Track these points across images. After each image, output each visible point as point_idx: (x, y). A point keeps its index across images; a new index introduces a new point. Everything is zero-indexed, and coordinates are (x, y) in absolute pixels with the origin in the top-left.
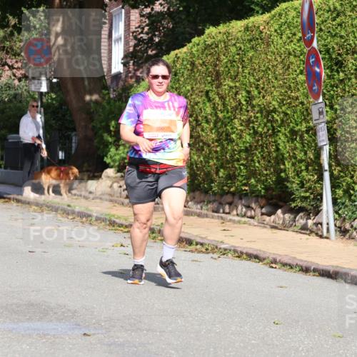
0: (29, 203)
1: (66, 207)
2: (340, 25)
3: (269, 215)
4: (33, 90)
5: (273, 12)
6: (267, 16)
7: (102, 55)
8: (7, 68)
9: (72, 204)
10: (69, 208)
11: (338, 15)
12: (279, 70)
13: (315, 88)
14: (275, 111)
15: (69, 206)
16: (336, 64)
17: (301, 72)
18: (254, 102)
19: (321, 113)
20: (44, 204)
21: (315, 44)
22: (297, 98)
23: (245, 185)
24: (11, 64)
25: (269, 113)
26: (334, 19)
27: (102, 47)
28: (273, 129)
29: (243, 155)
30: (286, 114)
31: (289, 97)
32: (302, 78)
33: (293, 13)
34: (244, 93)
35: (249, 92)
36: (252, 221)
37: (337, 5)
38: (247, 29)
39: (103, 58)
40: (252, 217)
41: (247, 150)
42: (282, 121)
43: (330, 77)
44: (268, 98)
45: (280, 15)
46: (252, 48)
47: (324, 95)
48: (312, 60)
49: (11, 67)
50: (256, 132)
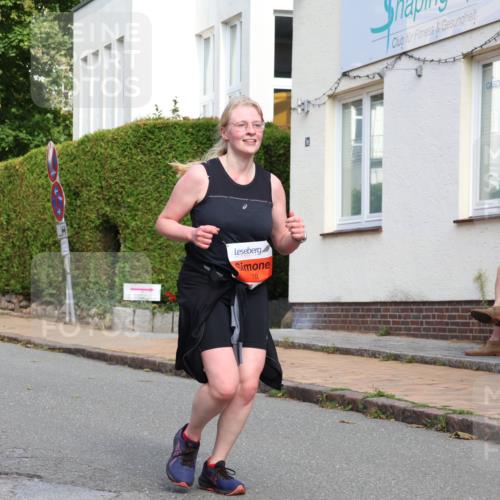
2: (77, 165)
3: (26, 307)
5: (26, 156)
6: (21, 158)
11: (75, 158)
12: (31, 199)
13: (59, 212)
14: (28, 229)
16: (74, 194)
17: (48, 200)
18: (13, 223)
19: (63, 231)
21: (58, 180)
22: (45, 220)
23: (7, 285)
25: (24, 231)
26: (72, 161)
28: (28, 243)
29: (5, 262)
30: (38, 232)
31: (40, 219)
32: (50, 204)
33: (41, 157)
34: (5, 217)
35: (8, 215)
36: (12, 313)
37: (74, 151)
38: (6, 168)
40: (13, 310)
41: (8, 259)
42: (35, 237)
43: (70, 204)
44: (23, 220)
45: (31, 158)
46: (10, 182)
47: (66, 217)
48: (56, 191)
50: (14, 245)
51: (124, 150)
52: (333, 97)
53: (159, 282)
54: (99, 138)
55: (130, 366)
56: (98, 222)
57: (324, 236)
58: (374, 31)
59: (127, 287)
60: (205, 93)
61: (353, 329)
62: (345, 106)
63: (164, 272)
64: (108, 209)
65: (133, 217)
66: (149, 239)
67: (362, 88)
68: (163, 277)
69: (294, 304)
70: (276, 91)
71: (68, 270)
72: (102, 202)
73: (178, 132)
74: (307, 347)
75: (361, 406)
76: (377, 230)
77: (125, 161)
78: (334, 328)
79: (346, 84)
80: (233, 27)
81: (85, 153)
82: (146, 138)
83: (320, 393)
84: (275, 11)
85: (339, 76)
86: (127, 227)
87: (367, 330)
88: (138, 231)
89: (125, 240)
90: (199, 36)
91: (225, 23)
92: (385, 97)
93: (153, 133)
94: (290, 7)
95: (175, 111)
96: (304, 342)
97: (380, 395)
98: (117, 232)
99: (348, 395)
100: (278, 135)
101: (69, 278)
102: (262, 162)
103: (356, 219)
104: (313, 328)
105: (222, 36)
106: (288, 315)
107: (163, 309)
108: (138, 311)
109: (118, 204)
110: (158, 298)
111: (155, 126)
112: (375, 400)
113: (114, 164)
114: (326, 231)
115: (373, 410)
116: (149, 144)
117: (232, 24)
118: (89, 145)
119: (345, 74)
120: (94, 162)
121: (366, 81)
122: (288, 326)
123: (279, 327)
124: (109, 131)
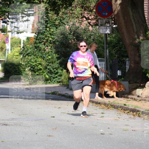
0: (100, 103)
1: (123, 105)
4: (101, 32)
7: (145, 9)
8: (85, 19)
9: (127, 104)
10: (125, 106)
15: (125, 105)
20: (109, 104)
24: (87, 17)
27: (145, 5)
39: (145, 12)
49: (87, 19)
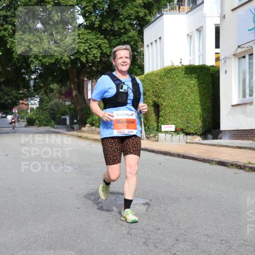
51: (160, 78)
52: (234, 55)
53: (174, 124)
54: (152, 74)
55: (163, 154)
56: (152, 104)
57: (232, 106)
58: (249, 30)
59: (163, 126)
60: (190, 55)
61: (244, 139)
62: (239, 58)
63: (176, 121)
64: (155, 99)
65: (164, 101)
66: (170, 109)
67: (245, 51)
68: (175, 122)
69: (222, 131)
70: (216, 53)
71: (142, 121)
72: (154, 97)
73: (180, 70)
74: (226, 146)
75: (243, 168)
76: (251, 103)
77: (161, 82)
78: (237, 139)
79: (240, 50)
80: (200, 31)
81: (147, 80)
82: (168, 73)
83: (229, 163)
84: (215, 25)
85: (237, 47)
86: (162, 105)
87: (249, 139)
88: (166, 106)
89: (162, 110)
90: (188, 35)
91: (197, 30)
92: (254, 54)
93: (170, 71)
94: (219, 23)
95: (181, 62)
96: (225, 144)
97: (250, 163)
98: (159, 107)
99: (238, 164)
100: (216, 69)
101: (143, 123)
102: (210, 80)
103: (244, 99)
104: (229, 139)
105: (196, 35)
106: (220, 135)
107: (176, 133)
108: (167, 135)
109: (159, 97)
110: (174, 130)
111: (171, 69)
112: (248, 165)
113: (157, 83)
114: (233, 104)
115: (247, 169)
116: (169, 75)
117: (199, 30)
118: (148, 76)
119: (239, 47)
120: (150, 83)
121: (247, 49)
122: (221, 139)
123: (217, 139)
124: (155, 71)
